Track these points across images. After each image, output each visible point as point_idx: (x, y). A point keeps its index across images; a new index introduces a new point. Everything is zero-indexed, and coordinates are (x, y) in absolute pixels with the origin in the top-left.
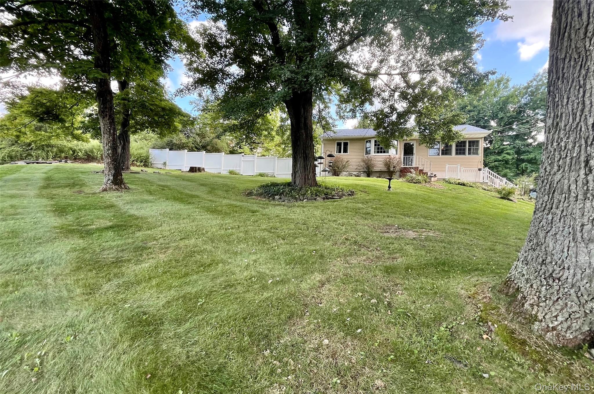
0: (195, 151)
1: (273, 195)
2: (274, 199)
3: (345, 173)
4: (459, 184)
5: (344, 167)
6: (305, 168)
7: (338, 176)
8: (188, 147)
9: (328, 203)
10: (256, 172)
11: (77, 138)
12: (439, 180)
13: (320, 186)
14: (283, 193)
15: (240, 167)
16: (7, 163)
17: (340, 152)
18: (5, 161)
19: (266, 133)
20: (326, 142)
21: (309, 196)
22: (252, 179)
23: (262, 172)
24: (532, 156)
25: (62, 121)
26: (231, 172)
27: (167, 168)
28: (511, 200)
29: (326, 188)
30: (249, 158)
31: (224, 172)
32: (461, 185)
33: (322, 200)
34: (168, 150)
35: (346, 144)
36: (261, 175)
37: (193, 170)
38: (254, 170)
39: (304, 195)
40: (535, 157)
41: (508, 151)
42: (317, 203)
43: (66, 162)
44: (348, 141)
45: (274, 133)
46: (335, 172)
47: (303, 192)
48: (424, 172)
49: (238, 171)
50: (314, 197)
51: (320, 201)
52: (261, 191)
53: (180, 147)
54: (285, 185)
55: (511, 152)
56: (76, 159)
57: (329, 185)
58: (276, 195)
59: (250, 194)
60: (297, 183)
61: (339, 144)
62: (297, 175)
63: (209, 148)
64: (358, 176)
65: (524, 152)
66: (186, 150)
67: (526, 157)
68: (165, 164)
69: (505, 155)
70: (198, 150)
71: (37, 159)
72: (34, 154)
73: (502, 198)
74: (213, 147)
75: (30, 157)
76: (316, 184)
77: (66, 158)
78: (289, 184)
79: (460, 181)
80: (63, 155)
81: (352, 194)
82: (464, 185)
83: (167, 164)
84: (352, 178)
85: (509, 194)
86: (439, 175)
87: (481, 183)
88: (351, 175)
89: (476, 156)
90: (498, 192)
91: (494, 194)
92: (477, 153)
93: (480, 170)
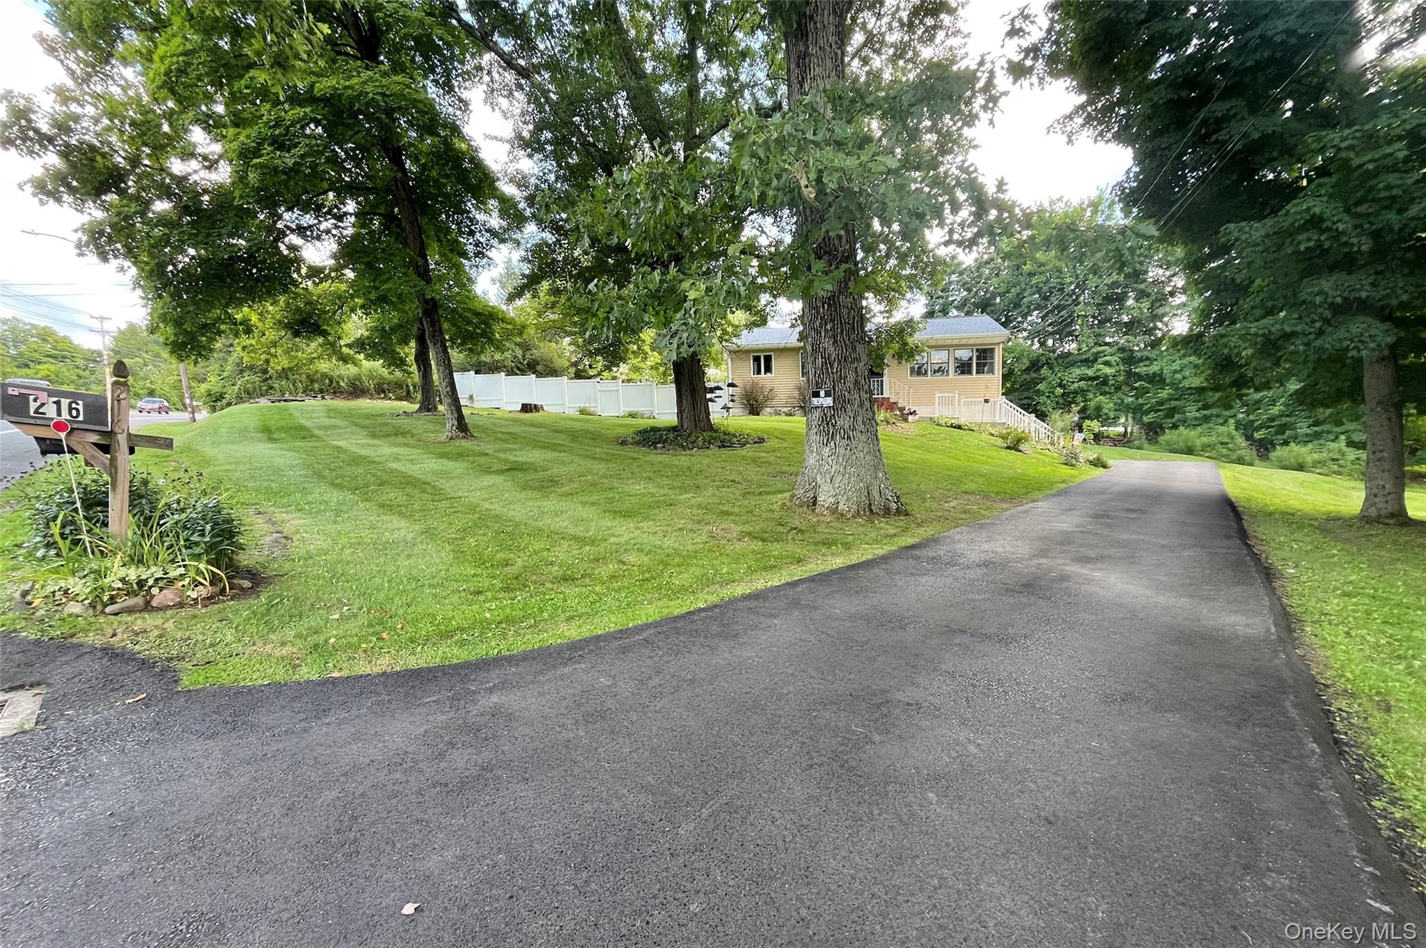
0: (517, 374)
1: (654, 444)
2: (656, 448)
3: (768, 410)
4: (952, 426)
5: (767, 399)
6: (694, 405)
7: (758, 414)
8: (505, 367)
9: (725, 453)
10: (624, 409)
11: (345, 359)
12: (922, 419)
13: (716, 431)
14: (666, 440)
15: (595, 401)
16: (245, 402)
17: (759, 372)
18: (241, 398)
19: (635, 347)
20: (734, 356)
21: (700, 444)
22: (620, 422)
23: (633, 409)
24: (1155, 368)
25: (324, 334)
26: (582, 412)
27: (476, 405)
28: (1021, 451)
29: (725, 434)
30: (607, 385)
31: (573, 413)
32: (955, 427)
33: (717, 449)
34: (472, 373)
35: (768, 359)
36: (632, 415)
37: (526, 408)
38: (619, 407)
39: (693, 443)
40: (1162, 369)
41: (1107, 358)
42: (708, 452)
43: (323, 398)
44: (772, 354)
45: (647, 348)
46: (752, 408)
47: (692, 438)
48: (899, 405)
49: (594, 409)
50: (707, 444)
51: (714, 450)
52: (638, 438)
53: (493, 368)
54: (669, 430)
55: (1112, 359)
56: (336, 392)
57: (731, 430)
58: (659, 443)
59: (624, 443)
60: (685, 426)
61: (757, 359)
62: (684, 416)
63: (539, 368)
64: (790, 415)
65: (1141, 360)
66: (503, 374)
67: (1145, 369)
68: (471, 397)
69: (1100, 366)
70: (523, 372)
71: (283, 395)
72: (276, 386)
73: (1008, 448)
74: (546, 366)
75: (272, 392)
76: (710, 427)
77: (321, 391)
78: (674, 429)
79: (953, 421)
80: (316, 386)
81: (761, 440)
82: (959, 427)
83: (475, 396)
84: (778, 418)
85: (1019, 441)
86: (923, 412)
87: (994, 425)
88: (778, 413)
89: (990, 376)
90: (1004, 438)
91: (1000, 442)
92: (991, 371)
93: (986, 401)
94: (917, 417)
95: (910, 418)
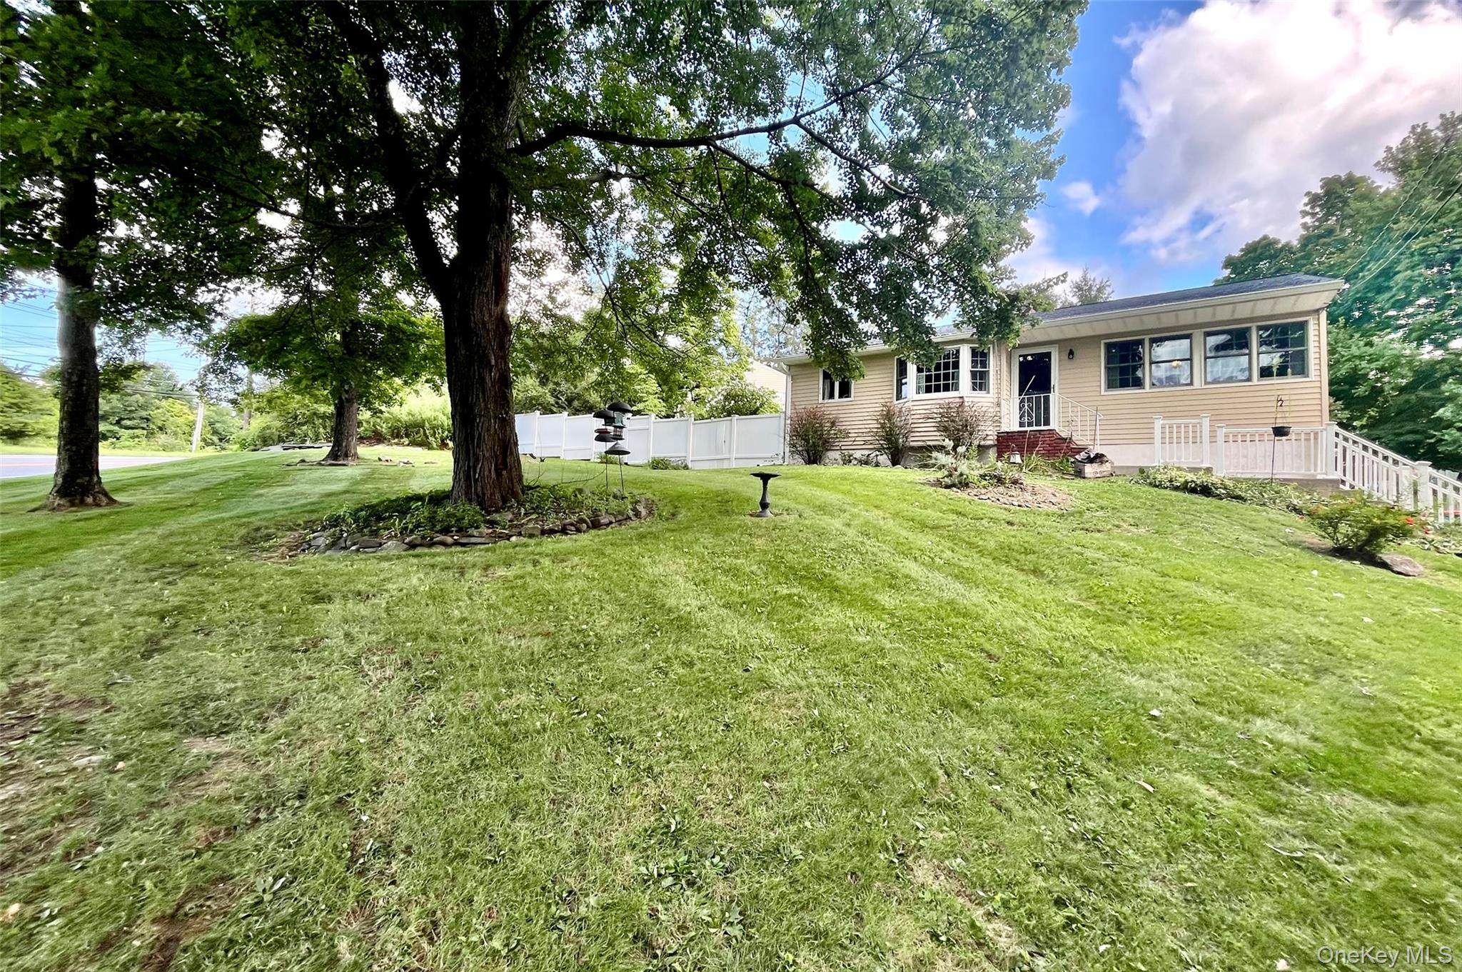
3: (832, 454)
5: (836, 436)
12: (1120, 472)
17: (832, 396)
20: (796, 371)
28: (1384, 565)
30: (637, 422)
32: (1193, 491)
48: (1073, 444)
64: (866, 463)
73: (1341, 552)
79: (1190, 477)
82: (1205, 491)
84: (848, 469)
85: (1376, 533)
86: (1120, 456)
87: (1307, 485)
88: (847, 461)
89: (1299, 379)
90: (1329, 522)
91: (1313, 536)
92: (1302, 370)
93: (1280, 432)
94: (1106, 468)
95: (1089, 469)
